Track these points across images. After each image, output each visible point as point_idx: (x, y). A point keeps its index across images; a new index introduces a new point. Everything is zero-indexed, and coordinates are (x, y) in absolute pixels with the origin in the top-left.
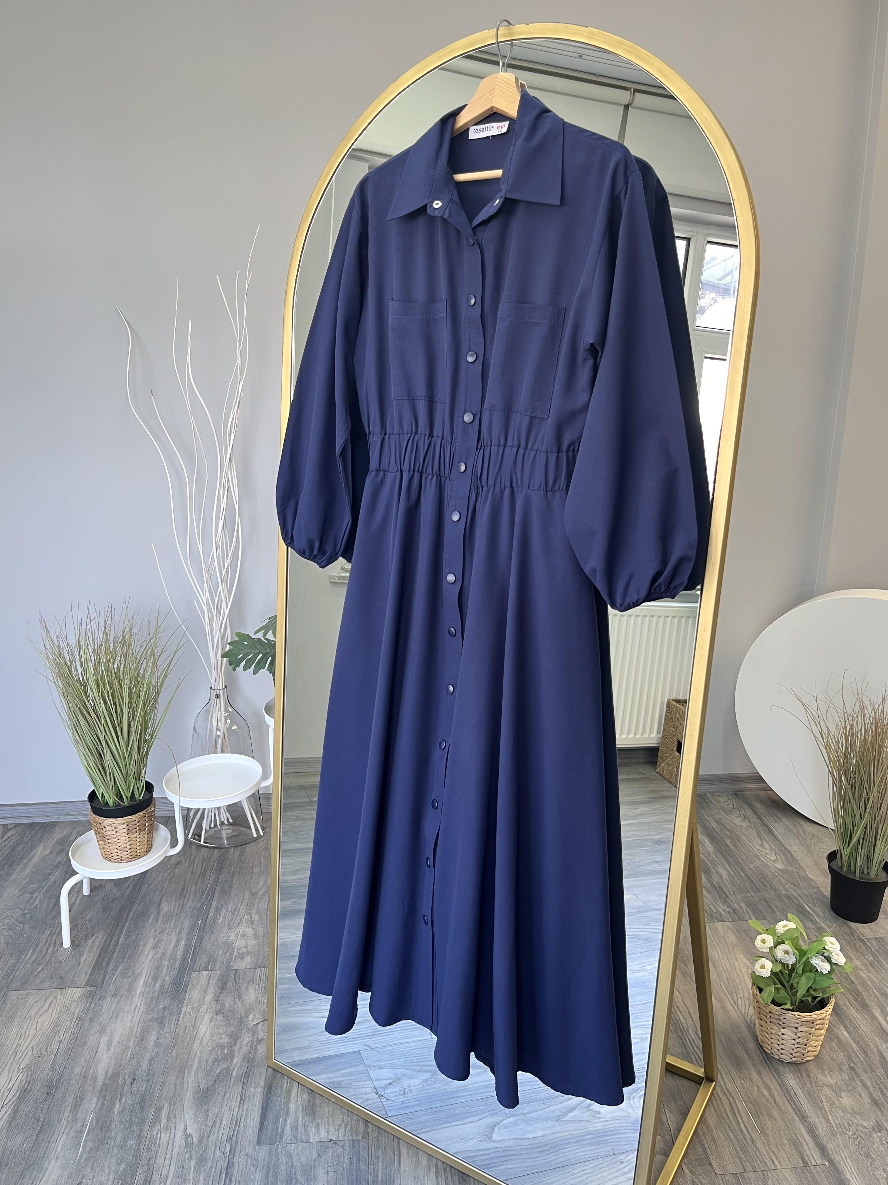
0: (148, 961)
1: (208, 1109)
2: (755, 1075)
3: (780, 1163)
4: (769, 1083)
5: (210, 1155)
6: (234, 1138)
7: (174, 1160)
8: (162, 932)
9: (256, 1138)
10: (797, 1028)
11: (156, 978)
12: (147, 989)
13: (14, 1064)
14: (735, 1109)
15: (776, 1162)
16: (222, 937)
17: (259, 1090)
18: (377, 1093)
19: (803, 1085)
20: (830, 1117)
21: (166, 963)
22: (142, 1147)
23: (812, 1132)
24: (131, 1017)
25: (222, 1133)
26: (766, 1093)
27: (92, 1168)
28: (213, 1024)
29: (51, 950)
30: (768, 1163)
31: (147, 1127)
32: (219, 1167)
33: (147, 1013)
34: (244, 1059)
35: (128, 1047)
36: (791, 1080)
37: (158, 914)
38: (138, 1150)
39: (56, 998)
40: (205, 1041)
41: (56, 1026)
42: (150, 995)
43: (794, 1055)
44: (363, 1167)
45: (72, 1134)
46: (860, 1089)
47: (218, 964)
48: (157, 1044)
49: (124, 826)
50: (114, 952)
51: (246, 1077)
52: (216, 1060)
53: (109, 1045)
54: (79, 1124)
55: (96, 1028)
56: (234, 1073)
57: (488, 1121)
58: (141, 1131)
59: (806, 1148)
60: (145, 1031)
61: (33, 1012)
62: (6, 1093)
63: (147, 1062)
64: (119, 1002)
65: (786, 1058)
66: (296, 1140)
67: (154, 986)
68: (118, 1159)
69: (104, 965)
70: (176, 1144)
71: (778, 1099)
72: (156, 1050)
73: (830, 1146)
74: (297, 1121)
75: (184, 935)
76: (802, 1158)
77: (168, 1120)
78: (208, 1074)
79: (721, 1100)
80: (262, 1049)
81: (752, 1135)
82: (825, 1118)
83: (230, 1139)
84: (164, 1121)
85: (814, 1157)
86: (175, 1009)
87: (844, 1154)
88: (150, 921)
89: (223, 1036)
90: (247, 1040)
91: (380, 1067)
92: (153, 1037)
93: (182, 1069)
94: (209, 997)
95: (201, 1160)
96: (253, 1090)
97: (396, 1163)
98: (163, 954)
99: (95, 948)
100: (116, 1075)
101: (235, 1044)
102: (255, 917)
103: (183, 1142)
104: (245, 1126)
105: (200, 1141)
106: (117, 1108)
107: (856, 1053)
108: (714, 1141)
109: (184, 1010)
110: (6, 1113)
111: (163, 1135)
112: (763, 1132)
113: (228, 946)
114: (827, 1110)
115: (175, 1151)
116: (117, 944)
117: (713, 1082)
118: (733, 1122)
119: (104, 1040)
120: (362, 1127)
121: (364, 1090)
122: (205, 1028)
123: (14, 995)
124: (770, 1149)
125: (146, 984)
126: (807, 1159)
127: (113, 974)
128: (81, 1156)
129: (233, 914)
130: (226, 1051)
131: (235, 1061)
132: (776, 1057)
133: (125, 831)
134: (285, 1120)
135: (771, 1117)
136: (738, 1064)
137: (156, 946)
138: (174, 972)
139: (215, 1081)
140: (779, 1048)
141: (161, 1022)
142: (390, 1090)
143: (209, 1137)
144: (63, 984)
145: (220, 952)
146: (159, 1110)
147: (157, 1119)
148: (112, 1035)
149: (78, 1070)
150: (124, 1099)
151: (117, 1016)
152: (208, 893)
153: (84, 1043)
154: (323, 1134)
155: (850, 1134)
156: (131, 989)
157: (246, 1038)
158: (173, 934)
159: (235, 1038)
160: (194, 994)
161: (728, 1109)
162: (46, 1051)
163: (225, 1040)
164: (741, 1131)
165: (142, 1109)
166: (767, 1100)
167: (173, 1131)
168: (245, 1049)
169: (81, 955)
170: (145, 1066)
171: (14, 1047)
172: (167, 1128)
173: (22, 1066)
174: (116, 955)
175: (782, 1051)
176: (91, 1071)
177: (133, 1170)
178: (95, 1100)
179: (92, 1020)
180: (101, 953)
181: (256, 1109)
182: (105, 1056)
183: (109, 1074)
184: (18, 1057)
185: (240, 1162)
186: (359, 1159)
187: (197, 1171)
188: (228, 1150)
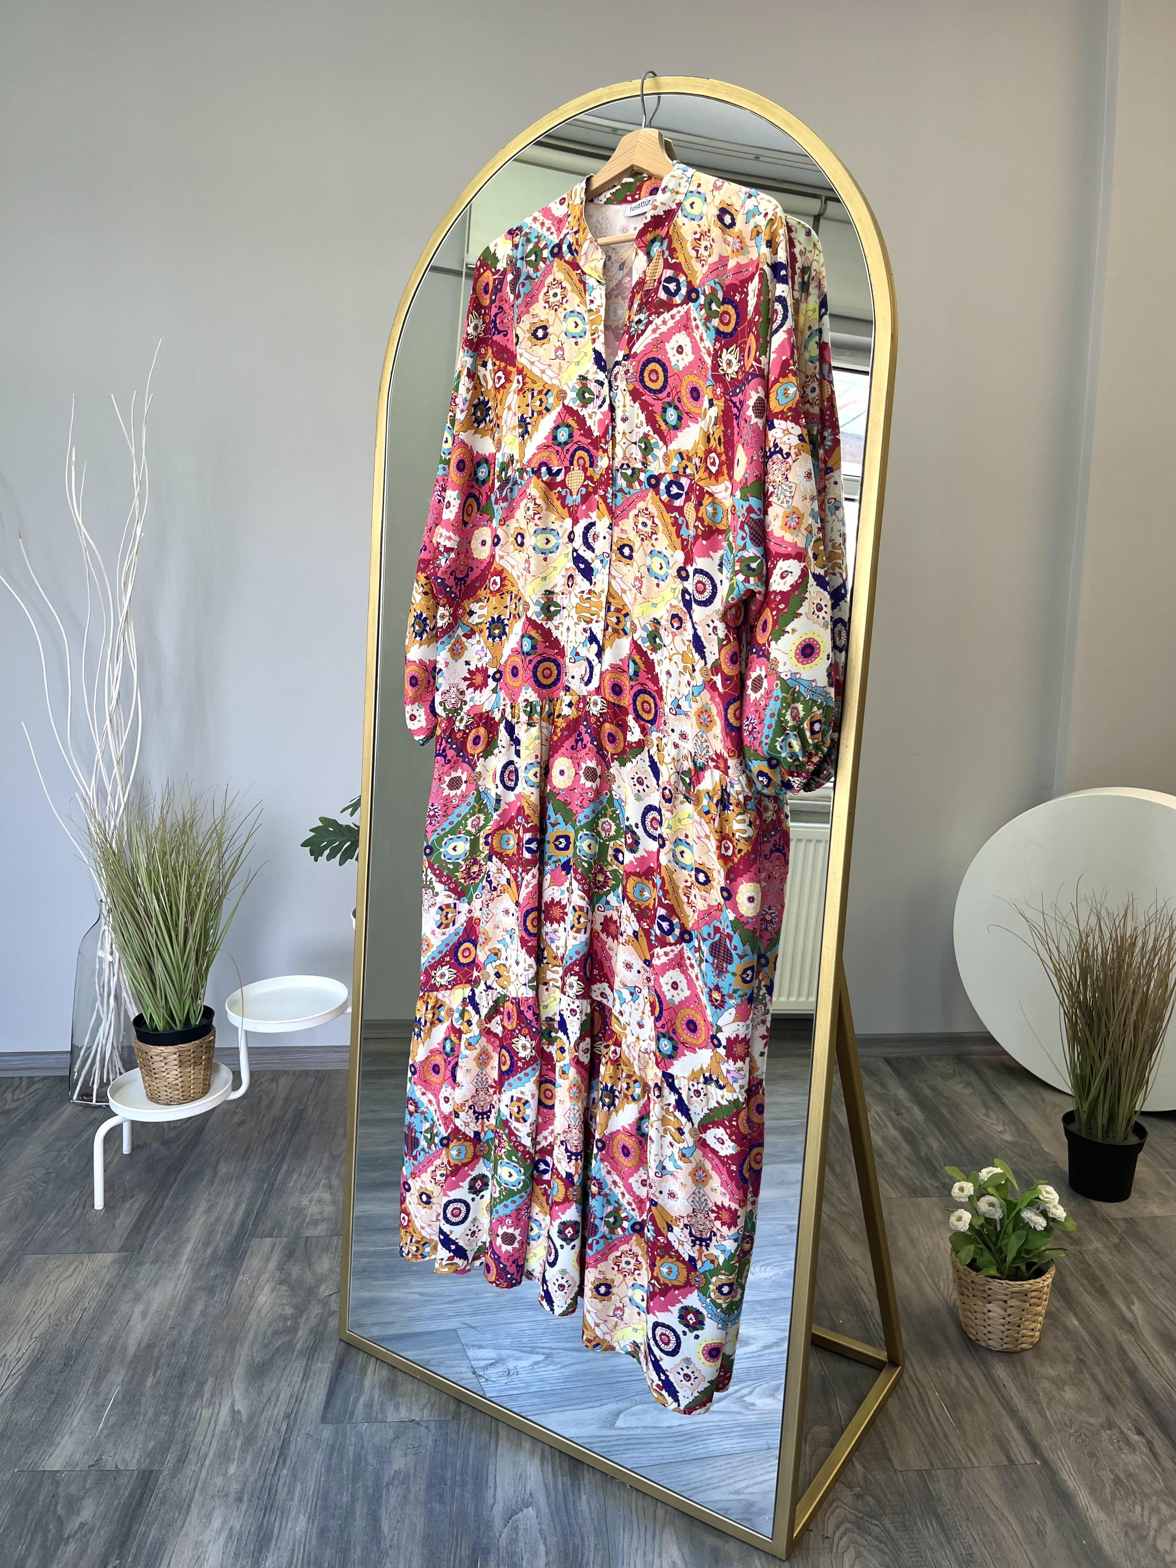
0: (198, 1226)
1: (263, 1385)
2: (954, 1365)
3: (978, 1461)
4: (971, 1372)
5: (261, 1433)
6: (293, 1416)
7: (216, 1437)
8: (218, 1195)
9: (319, 1417)
10: (1006, 1302)
11: (207, 1244)
12: (196, 1256)
13: (26, 1332)
14: (926, 1402)
15: (973, 1459)
16: (293, 1201)
17: (327, 1366)
18: (474, 1373)
19: (1015, 1377)
20: (1047, 1413)
21: (221, 1228)
22: (177, 1423)
23: (1023, 1428)
24: (173, 1285)
25: (279, 1410)
26: (966, 1383)
27: (115, 1445)
28: (274, 1293)
29: (78, 1212)
30: (963, 1460)
31: (185, 1402)
32: (271, 1446)
33: (194, 1281)
34: (311, 1331)
35: (167, 1317)
36: (1001, 1371)
37: (214, 1176)
38: (173, 1426)
39: (82, 1263)
40: (264, 1311)
41: (80, 1293)
42: (199, 1262)
43: (1005, 1340)
44: (450, 1450)
45: (93, 1407)
46: (1089, 1383)
47: (285, 1231)
48: (204, 1314)
49: (175, 1056)
50: (156, 1216)
51: (312, 1352)
52: (275, 1333)
53: (144, 1315)
54: (102, 1398)
55: (129, 1296)
56: (298, 1347)
57: (612, 1407)
58: (178, 1406)
59: (1013, 1444)
60: (190, 1301)
61: (53, 1278)
62: (14, 1362)
63: (190, 1332)
64: (160, 1268)
65: (994, 1344)
66: (369, 1419)
67: (205, 1252)
68: (146, 1435)
69: (143, 1229)
70: (221, 1421)
71: (981, 1391)
72: (202, 1320)
73: (1045, 1444)
74: (372, 1398)
75: (245, 1199)
76: (1008, 1456)
77: (212, 1396)
78: (265, 1347)
79: (908, 1389)
80: (333, 1323)
81: (946, 1429)
82: (1040, 1413)
83: (287, 1416)
84: (207, 1395)
85: (1022, 1454)
86: (229, 1277)
87: (1063, 1453)
88: (203, 1183)
89: (287, 1308)
90: (317, 1312)
91: (480, 1347)
92: (199, 1307)
93: (233, 1342)
94: (272, 1265)
95: (249, 1440)
96: (319, 1365)
97: (493, 1446)
98: (218, 1219)
99: (133, 1211)
100: (150, 1346)
101: (301, 1316)
102: (335, 1182)
103: (229, 1419)
104: (307, 1404)
105: (250, 1418)
106: (150, 1381)
107: (1086, 1343)
108: (895, 1433)
109: (240, 1278)
110: (13, 1382)
111: (204, 1411)
112: (959, 1424)
113: (299, 1212)
114: (1044, 1405)
115: (219, 1429)
116: (161, 1207)
117: (897, 1366)
118: (922, 1413)
119: (139, 1309)
120: (452, 1407)
121: (458, 1369)
122: (265, 1298)
123: (30, 1260)
124: (967, 1445)
125: (194, 1250)
126: (1013, 1457)
127: (154, 1239)
128: (102, 1430)
129: (308, 1177)
130: (289, 1324)
131: (300, 1334)
132: (983, 1344)
133: (176, 1062)
134: (357, 1399)
135: (971, 1409)
136: (933, 1351)
137: (209, 1210)
138: (230, 1239)
139: (274, 1354)
140: (986, 1331)
141: (210, 1290)
142: (491, 1371)
143: (261, 1414)
144: (92, 1248)
145: (289, 1218)
146: (201, 1384)
147: (198, 1393)
148: (149, 1303)
149: (105, 1339)
150: (159, 1372)
151: (156, 1283)
152: (278, 1155)
153: (114, 1312)
154: (404, 1414)
155: (1072, 1431)
156: (175, 1256)
157: (316, 1310)
158: (232, 1198)
159: (300, 1310)
160: (253, 1262)
161: (916, 1399)
162: (66, 1319)
163: (289, 1311)
164: (931, 1423)
165: (181, 1383)
166: (968, 1392)
167: (217, 1407)
168: (313, 1321)
169: (116, 1217)
170: (187, 1337)
171: (26, 1314)
172: (210, 1403)
173: (35, 1334)
174: (159, 1218)
175: (990, 1336)
176: (121, 1342)
177: (164, 1447)
178: (123, 1372)
179: (125, 1287)
180: (140, 1216)
181: (322, 1386)
182: (139, 1326)
183: (144, 1344)
184: (30, 1325)
185: (298, 1442)
186: (446, 1442)
187: (244, 1450)
188: (284, 1427)
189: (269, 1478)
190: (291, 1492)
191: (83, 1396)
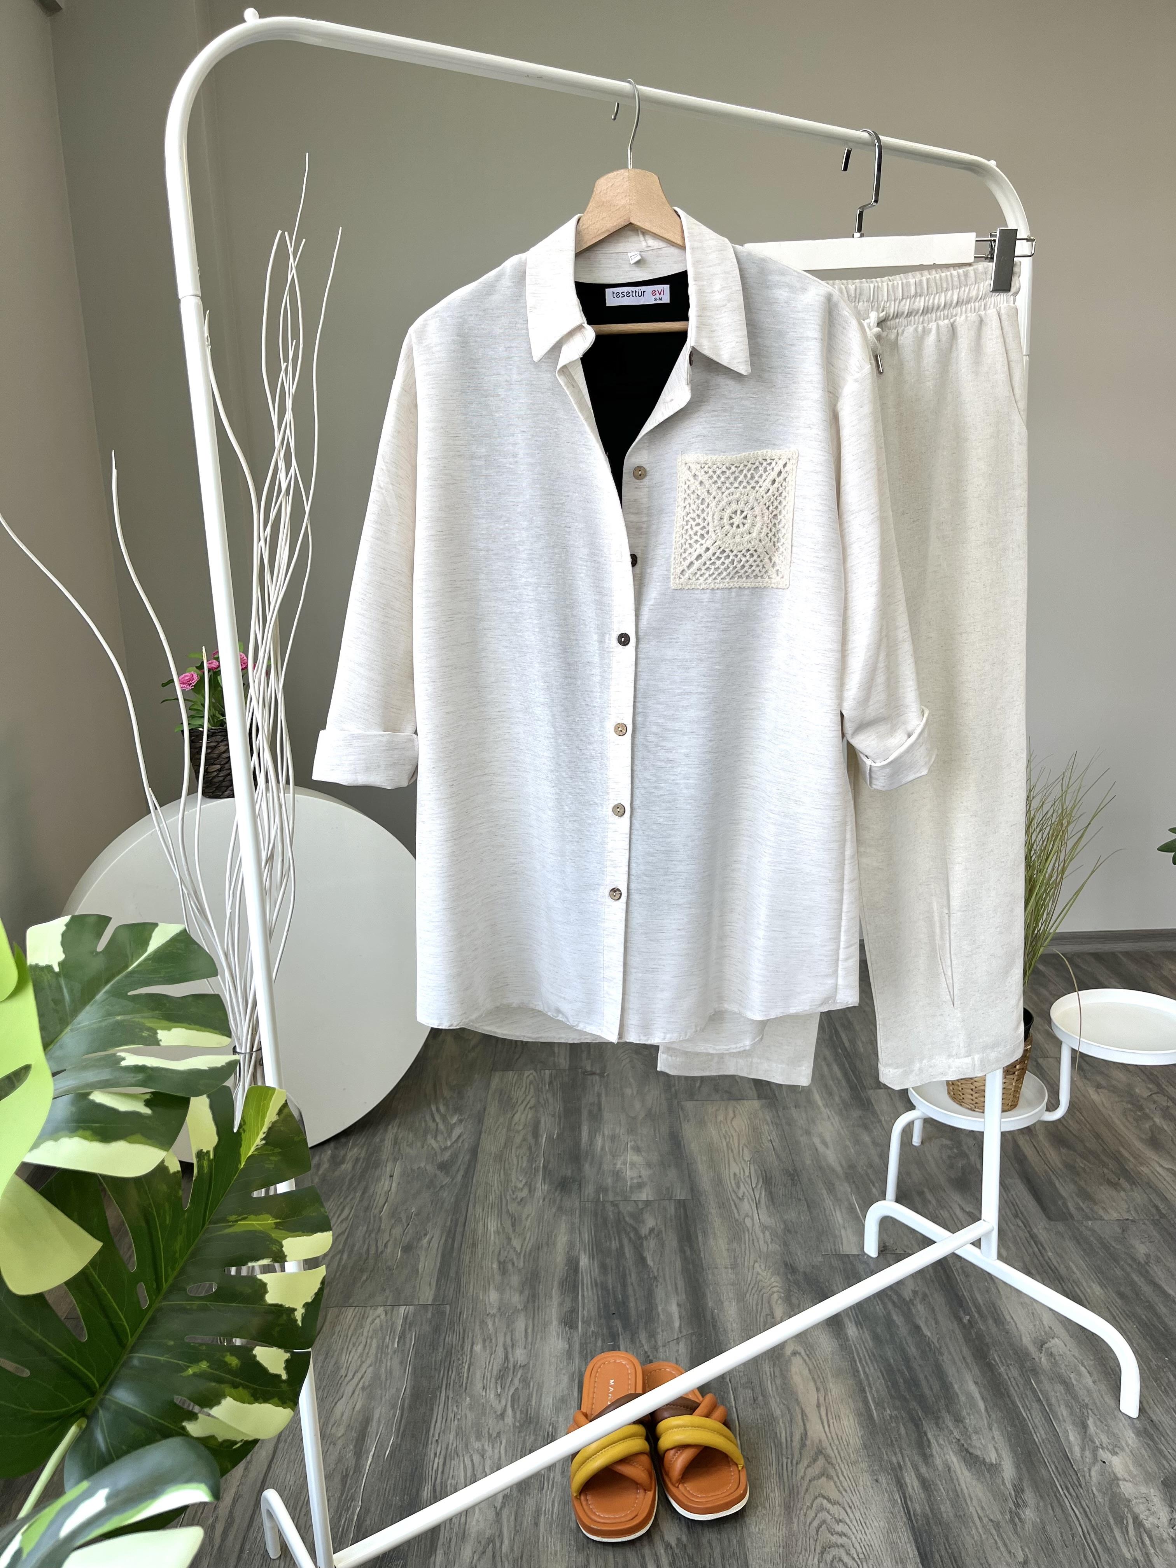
6: (1020, 1215)
9: (1043, 1217)
11: (831, 1093)
12: (829, 1102)
13: (736, 1157)
21: (833, 1081)
24: (829, 1123)
32: (1022, 1236)
33: (846, 1120)
35: (848, 1146)
39: (736, 1108)
41: (755, 1129)
42: (836, 1107)
45: (845, 1210)
48: (877, 1144)
52: (951, 1158)
53: (825, 1144)
54: (847, 1203)
55: (799, 1131)
60: (856, 1134)
61: (721, 1117)
62: (748, 1180)
64: (807, 1111)
66: (1088, 1218)
67: (835, 1099)
74: (1077, 1204)
75: (831, 1061)
77: (939, 1202)
78: (953, 1167)
83: (1016, 1216)
84: (935, 1202)
86: (874, 1118)
89: (944, 1140)
92: (868, 1139)
93: (921, 1164)
100: (852, 1167)
101: (963, 1145)
104: (1024, 1208)
106: (875, 1192)
109: (882, 1119)
110: (761, 1194)
111: (942, 1212)
119: (816, 1140)
123: (689, 1105)
125: (824, 1098)
130: (955, 1150)
131: (972, 1158)
134: (1065, 1204)
138: (849, 1089)
148: (821, 1136)
149: (808, 1162)
150: (877, 1185)
151: (814, 1122)
153: (797, 1142)
162: (762, 1148)
171: (725, 1144)
172: (943, 1207)
173: (747, 1159)
176: (824, 1163)
178: (846, 1185)
179: (789, 1125)
181: (1026, 1195)
182: (829, 1153)
183: (847, 1166)
184: (735, 1152)
185: (1042, 1233)
188: (1021, 1224)
189: (1041, 1258)
190: (1068, 1268)
191: (828, 1202)
